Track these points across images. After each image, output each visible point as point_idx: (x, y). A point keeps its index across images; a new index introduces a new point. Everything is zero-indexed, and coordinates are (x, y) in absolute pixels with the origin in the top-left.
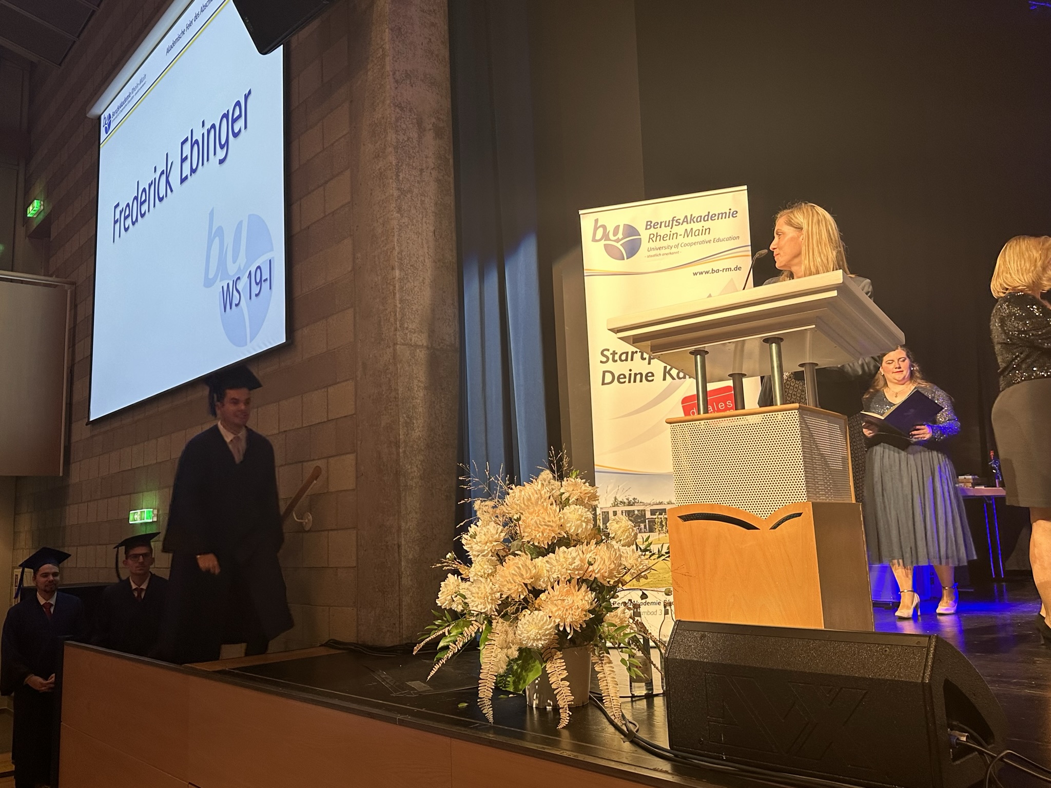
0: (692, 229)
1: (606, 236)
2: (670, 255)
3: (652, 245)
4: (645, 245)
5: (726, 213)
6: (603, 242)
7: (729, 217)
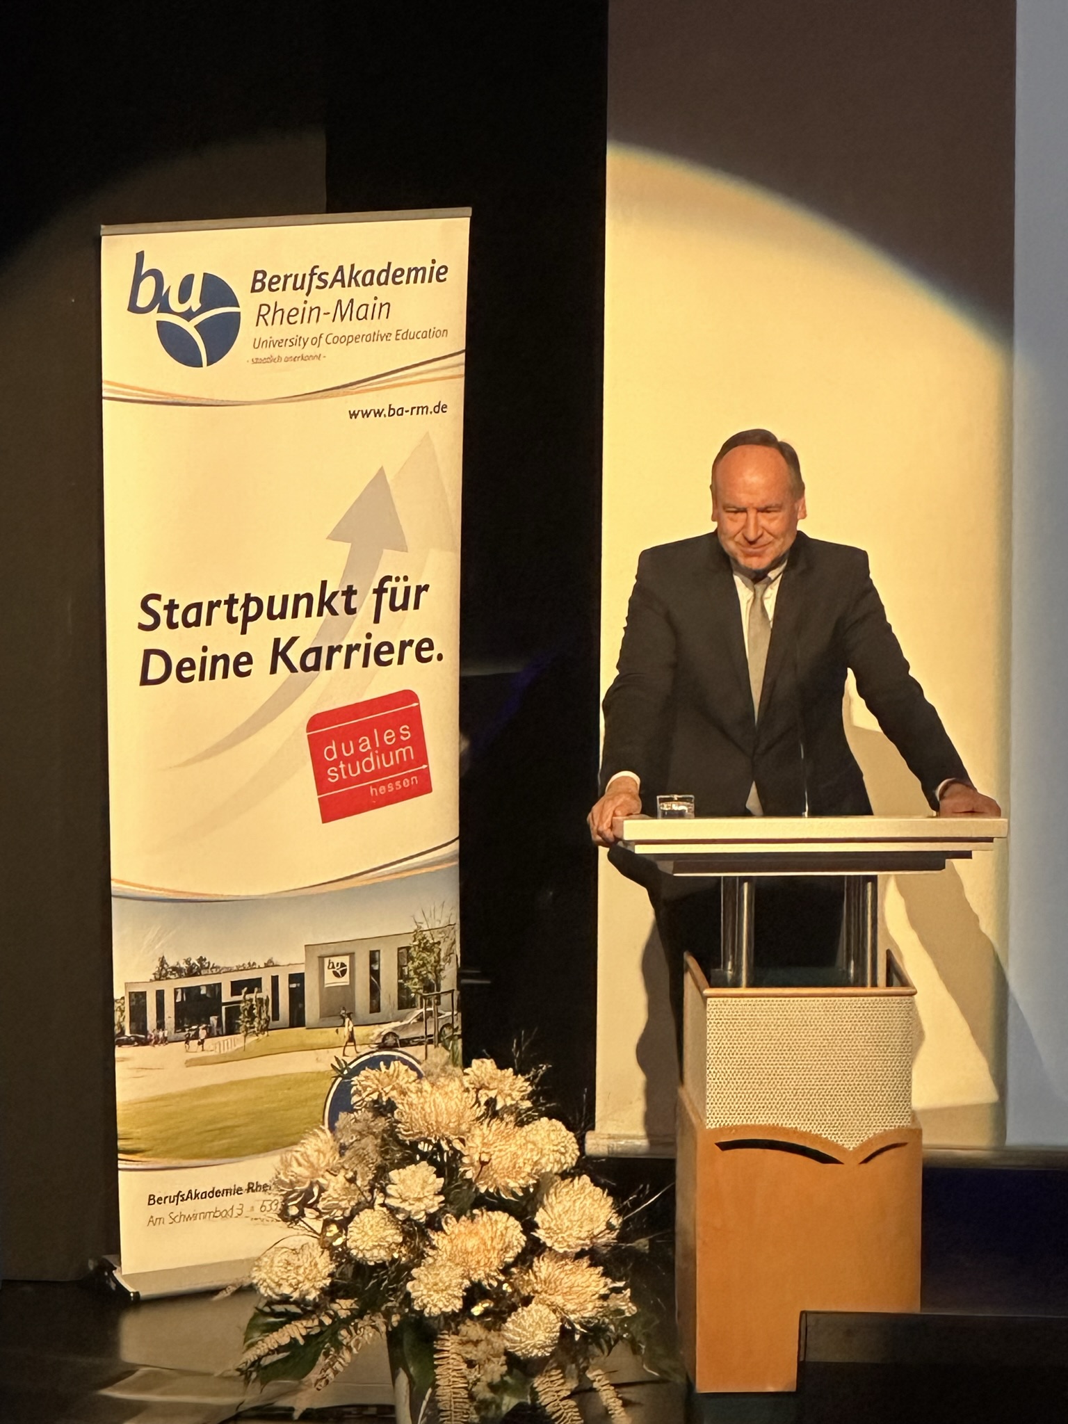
0: (352, 301)
1: (161, 301)
2: (300, 362)
3: (264, 332)
4: (248, 331)
5: (424, 269)
6: (155, 316)
7: (430, 281)
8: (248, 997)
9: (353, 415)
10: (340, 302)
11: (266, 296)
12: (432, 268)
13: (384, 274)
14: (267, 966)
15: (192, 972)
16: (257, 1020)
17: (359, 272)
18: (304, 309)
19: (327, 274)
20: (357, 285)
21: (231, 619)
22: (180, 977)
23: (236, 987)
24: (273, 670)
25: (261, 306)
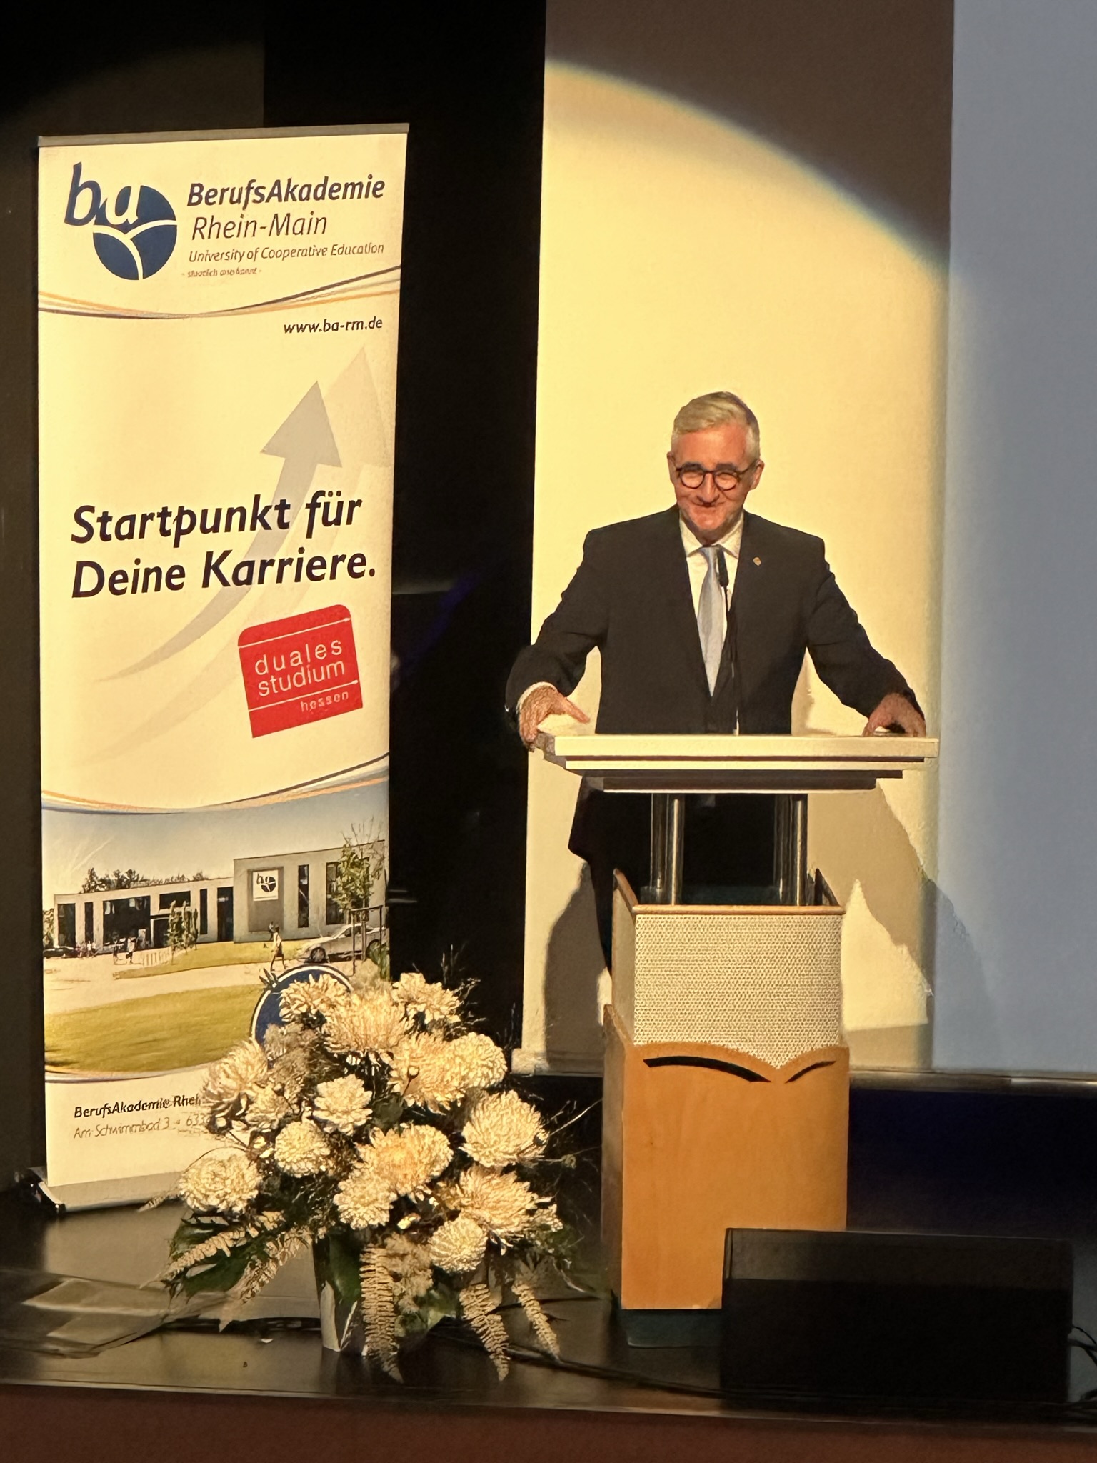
0: (288, 215)
1: (97, 213)
2: (237, 276)
3: (201, 245)
4: (184, 244)
5: (360, 184)
6: (92, 228)
7: (367, 196)
8: (177, 910)
9: (288, 329)
10: (276, 216)
11: (203, 211)
12: (369, 184)
13: (320, 189)
14: (195, 880)
15: (121, 884)
16: (185, 932)
17: (296, 187)
18: (241, 223)
19: (263, 188)
20: (294, 199)
21: (165, 533)
22: (109, 889)
23: (165, 900)
24: (206, 583)
25: (198, 219)
